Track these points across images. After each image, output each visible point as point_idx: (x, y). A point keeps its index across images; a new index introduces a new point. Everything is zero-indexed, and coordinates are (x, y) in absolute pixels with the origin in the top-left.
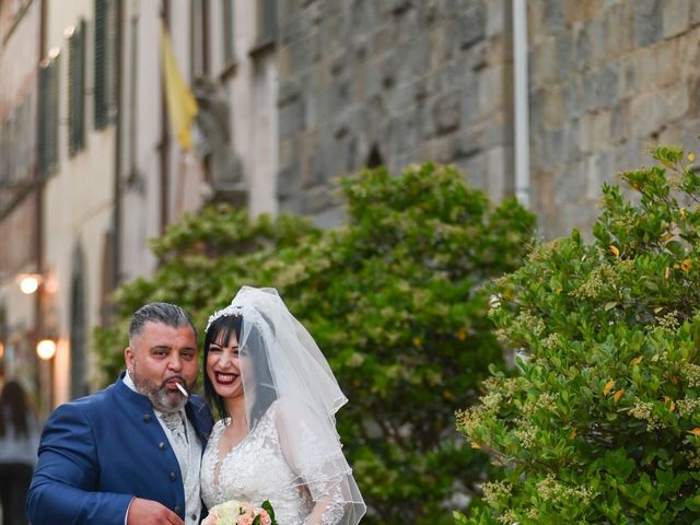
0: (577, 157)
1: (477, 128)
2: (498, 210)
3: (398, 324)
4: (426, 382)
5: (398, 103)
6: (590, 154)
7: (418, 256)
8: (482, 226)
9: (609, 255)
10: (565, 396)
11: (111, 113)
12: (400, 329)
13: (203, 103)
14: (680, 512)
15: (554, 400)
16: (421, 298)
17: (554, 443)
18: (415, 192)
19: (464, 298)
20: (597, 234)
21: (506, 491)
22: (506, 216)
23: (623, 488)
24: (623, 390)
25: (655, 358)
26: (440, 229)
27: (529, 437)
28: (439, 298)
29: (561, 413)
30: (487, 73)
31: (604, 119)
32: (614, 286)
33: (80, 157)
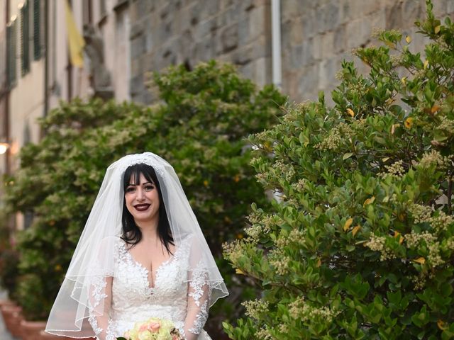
0: (312, 63)
1: (249, 46)
2: (261, 93)
3: (193, 170)
4: (212, 211)
5: (200, 34)
6: (320, 60)
7: (206, 125)
8: (250, 104)
9: (346, 115)
10: (312, 232)
11: (43, 51)
12: (194, 174)
13: (88, 40)
14: (407, 326)
15: (303, 235)
16: (210, 153)
17: (303, 271)
18: (204, 81)
19: (239, 153)
20: (335, 100)
21: (264, 307)
22: (266, 97)
23: (360, 308)
24: (359, 226)
25: (386, 199)
26: (221, 106)
27: (283, 265)
28: (222, 153)
29: (309, 246)
30: (254, 12)
31: (330, 37)
32: (350, 140)
33: (28, 77)
